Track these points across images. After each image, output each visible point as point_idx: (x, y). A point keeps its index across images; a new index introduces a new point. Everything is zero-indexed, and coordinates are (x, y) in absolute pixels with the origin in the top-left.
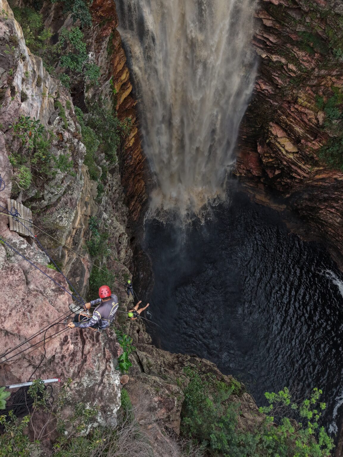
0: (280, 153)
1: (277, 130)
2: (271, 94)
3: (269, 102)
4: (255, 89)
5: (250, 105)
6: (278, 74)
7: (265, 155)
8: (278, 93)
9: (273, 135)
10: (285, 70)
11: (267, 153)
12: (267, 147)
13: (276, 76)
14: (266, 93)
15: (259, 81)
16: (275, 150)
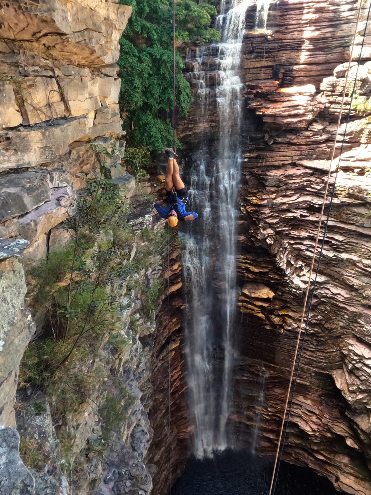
1: (362, 349)
2: (346, 298)
3: (345, 308)
4: (324, 295)
5: (319, 317)
6: (352, 274)
7: (350, 389)
8: (355, 296)
9: (357, 355)
10: (359, 268)
11: (353, 384)
12: (351, 377)
13: (349, 276)
14: (340, 298)
15: (329, 286)
16: (363, 378)
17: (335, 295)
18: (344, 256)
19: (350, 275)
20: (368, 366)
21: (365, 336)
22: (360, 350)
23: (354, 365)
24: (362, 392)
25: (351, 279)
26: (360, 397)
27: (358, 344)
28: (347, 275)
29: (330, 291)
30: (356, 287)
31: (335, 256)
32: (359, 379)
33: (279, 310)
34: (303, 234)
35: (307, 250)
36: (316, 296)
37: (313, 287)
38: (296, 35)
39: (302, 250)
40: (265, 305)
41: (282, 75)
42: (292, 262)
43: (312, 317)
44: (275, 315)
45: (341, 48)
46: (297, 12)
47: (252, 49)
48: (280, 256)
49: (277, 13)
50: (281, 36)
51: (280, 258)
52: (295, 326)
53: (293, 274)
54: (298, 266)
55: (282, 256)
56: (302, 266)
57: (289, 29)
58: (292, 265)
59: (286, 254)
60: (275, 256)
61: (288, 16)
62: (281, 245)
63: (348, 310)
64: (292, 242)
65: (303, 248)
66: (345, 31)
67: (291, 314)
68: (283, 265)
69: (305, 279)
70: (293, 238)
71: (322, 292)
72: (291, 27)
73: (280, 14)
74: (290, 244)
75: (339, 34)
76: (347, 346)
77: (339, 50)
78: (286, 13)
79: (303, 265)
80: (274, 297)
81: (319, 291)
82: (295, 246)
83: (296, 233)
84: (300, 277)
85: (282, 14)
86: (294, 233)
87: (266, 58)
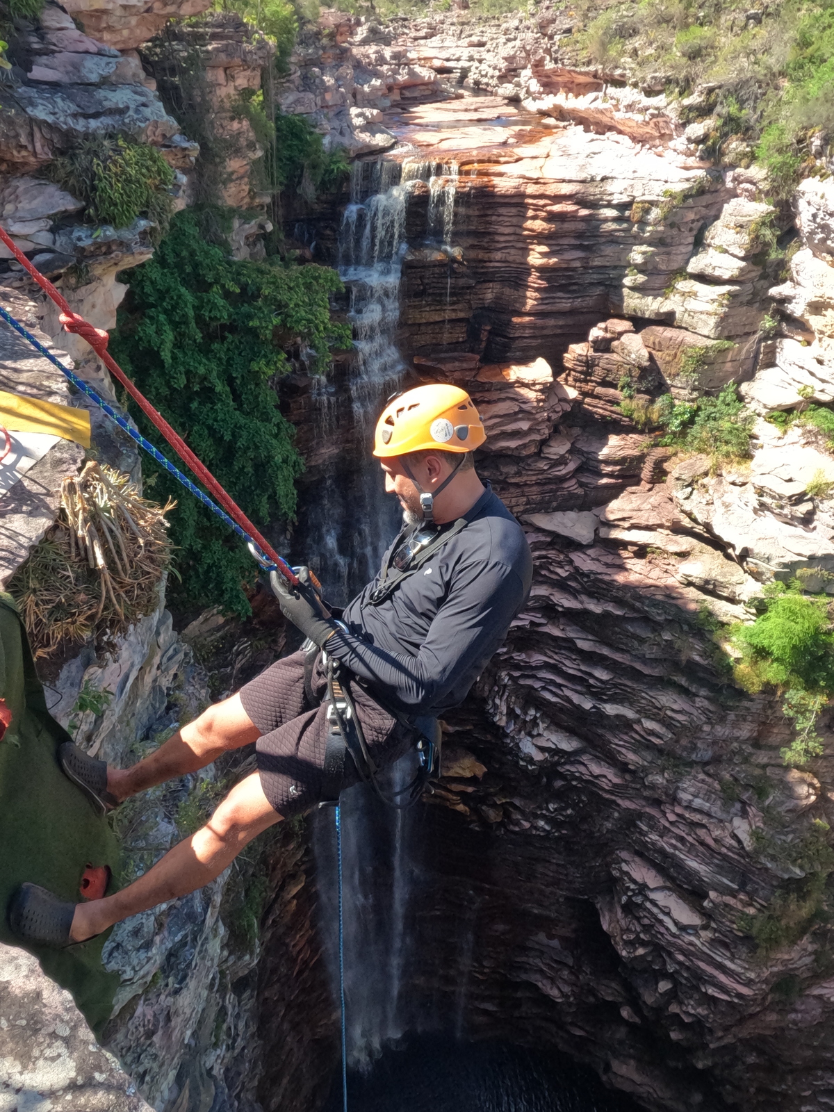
0: (662, 930)
1: (644, 871)
2: (615, 785)
3: (614, 802)
4: (577, 774)
5: (569, 811)
6: (625, 741)
7: (625, 937)
8: (631, 782)
9: (635, 882)
10: (637, 732)
11: (628, 930)
12: (626, 916)
13: (620, 746)
14: (604, 783)
15: (585, 758)
16: (646, 921)
17: (597, 777)
18: (610, 709)
19: (621, 743)
20: (654, 903)
21: (649, 849)
22: (641, 873)
23: (630, 897)
24: (643, 944)
25: (623, 750)
26: (641, 951)
27: (637, 859)
28: (616, 745)
29: (588, 769)
30: (631, 767)
31: (594, 707)
32: (639, 922)
33: (495, 794)
34: (537, 658)
35: (544, 688)
36: (562, 776)
37: (556, 758)
38: (513, 255)
39: (536, 690)
40: (470, 790)
41: (486, 333)
42: (518, 711)
43: (556, 810)
44: (488, 806)
45: (601, 288)
46: (514, 211)
47: (422, 288)
48: (493, 701)
49: (474, 212)
50: (481, 255)
51: (494, 703)
52: (526, 825)
53: (520, 731)
54: (528, 719)
55: (497, 701)
56: (535, 718)
57: (498, 242)
58: (518, 716)
59: (505, 697)
60: (485, 701)
61: (494, 218)
62: (496, 680)
63: (618, 805)
64: (516, 674)
65: (537, 685)
66: (608, 258)
67: (517, 802)
68: (500, 719)
69: (542, 742)
70: (517, 667)
71: (573, 769)
72: (502, 239)
73: (477, 213)
74: (511, 677)
75: (597, 262)
76: (620, 863)
77: (598, 291)
78: (489, 212)
79: (538, 715)
80: (485, 774)
81: (568, 767)
82: (522, 682)
83: (523, 656)
84: (532, 736)
85: (482, 213)
86: (519, 657)
87: (453, 303)
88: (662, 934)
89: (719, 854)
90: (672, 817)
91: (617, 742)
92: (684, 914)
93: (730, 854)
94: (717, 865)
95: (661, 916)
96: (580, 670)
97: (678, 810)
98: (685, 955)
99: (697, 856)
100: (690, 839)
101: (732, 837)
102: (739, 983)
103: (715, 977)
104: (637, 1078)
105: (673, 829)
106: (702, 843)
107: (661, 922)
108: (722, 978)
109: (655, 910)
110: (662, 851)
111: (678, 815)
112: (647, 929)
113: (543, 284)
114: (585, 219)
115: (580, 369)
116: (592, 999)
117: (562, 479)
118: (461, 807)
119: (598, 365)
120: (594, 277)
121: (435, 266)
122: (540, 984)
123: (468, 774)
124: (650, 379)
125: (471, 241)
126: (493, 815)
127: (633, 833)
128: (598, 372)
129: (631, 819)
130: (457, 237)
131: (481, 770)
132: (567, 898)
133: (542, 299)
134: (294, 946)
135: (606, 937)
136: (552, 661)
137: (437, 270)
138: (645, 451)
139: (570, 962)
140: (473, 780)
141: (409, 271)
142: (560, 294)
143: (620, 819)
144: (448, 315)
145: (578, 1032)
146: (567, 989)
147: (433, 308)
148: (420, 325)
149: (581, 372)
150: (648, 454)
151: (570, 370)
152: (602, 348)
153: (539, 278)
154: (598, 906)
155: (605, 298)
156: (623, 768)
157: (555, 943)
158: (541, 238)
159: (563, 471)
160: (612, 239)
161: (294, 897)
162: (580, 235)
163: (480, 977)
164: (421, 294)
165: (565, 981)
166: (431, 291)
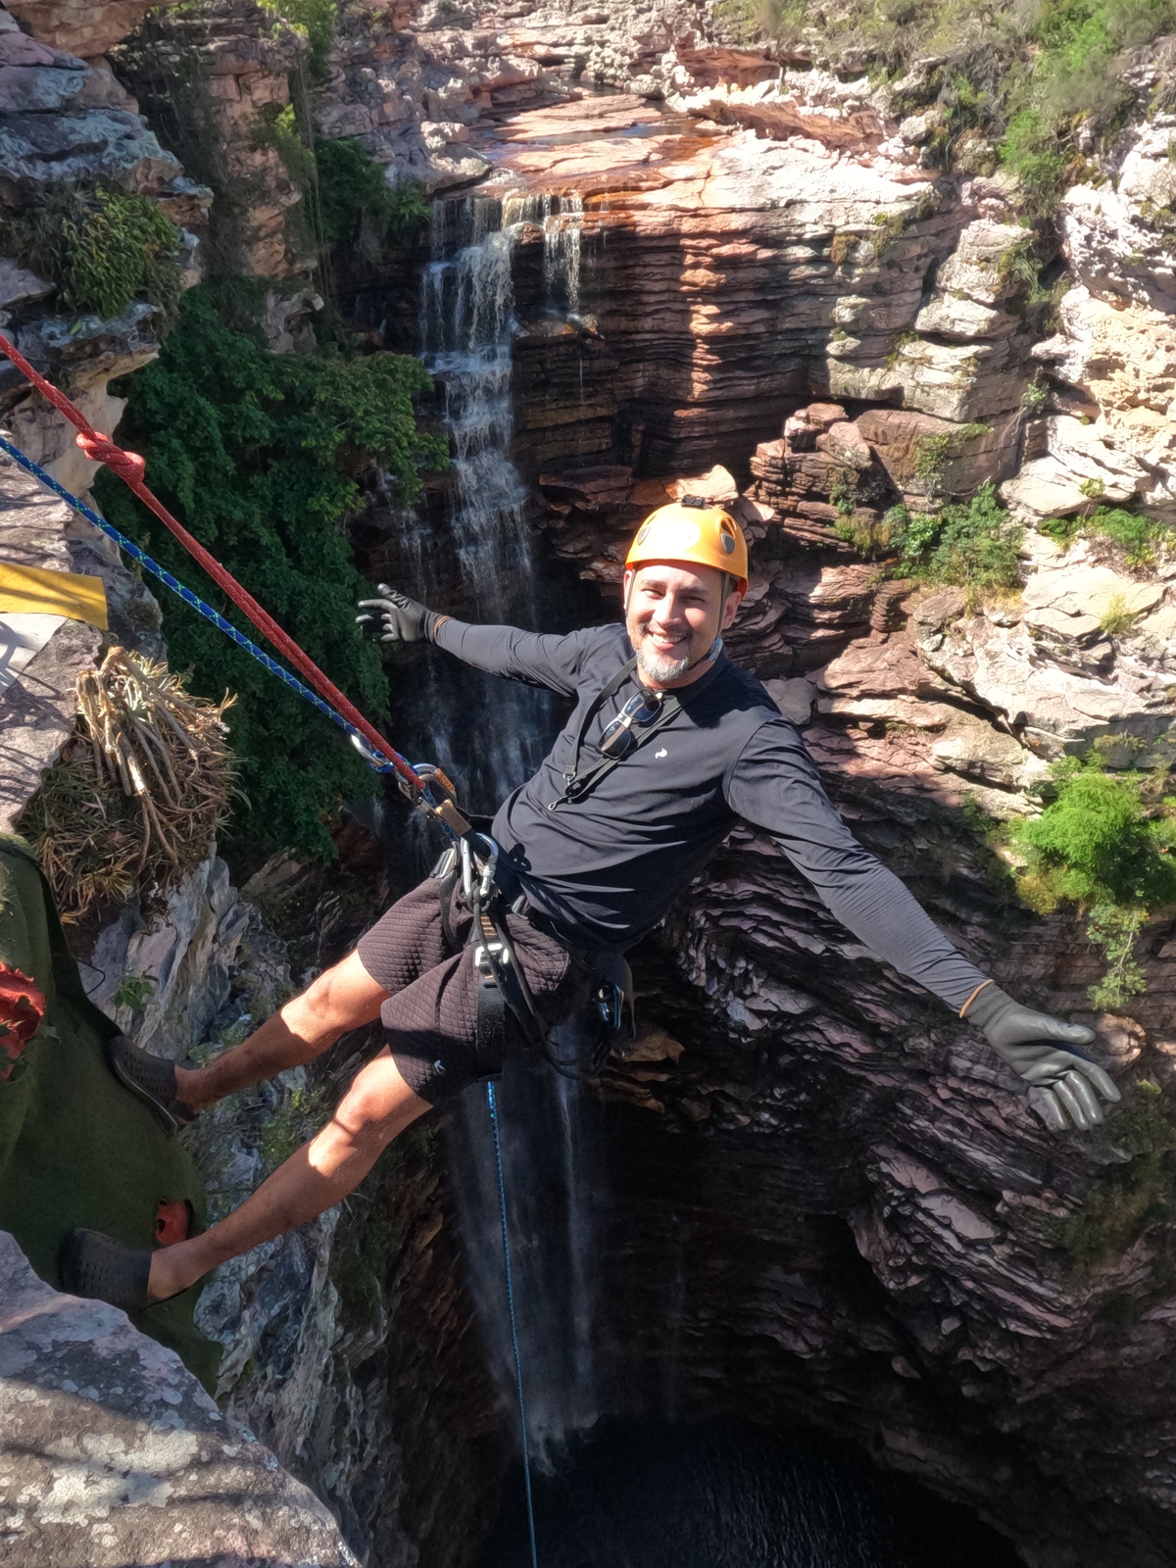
0: (942, 1249)
1: (912, 1170)
2: (863, 1056)
3: (863, 1079)
4: (810, 1045)
5: (803, 1097)
6: (872, 994)
7: (891, 1263)
8: (886, 1049)
9: (900, 1187)
10: (889, 980)
11: (895, 1253)
12: (891, 1235)
14: (848, 1054)
15: (819, 1022)
16: (919, 1239)
17: (838, 1046)
18: (849, 952)
19: (868, 997)
20: (927, 1213)
21: (916, 1140)
22: (907, 1174)
23: (894, 1208)
24: (917, 1270)
25: (872, 1007)
27: (901, 1155)
28: (861, 999)
29: (824, 1036)
30: (886, 1030)
31: (827, 950)
32: (909, 1241)
33: (699, 1082)
34: (744, 889)
35: (756, 929)
36: (790, 1049)
37: (780, 1024)
38: (670, 321)
39: (745, 932)
40: (663, 1078)
41: (639, 436)
42: (722, 964)
43: (783, 1096)
44: (690, 1098)
45: (797, 360)
46: (665, 258)
47: (543, 376)
48: (687, 952)
49: (609, 263)
50: (624, 324)
51: (688, 956)
53: (726, 993)
54: (736, 973)
55: (692, 952)
56: (747, 971)
57: (647, 304)
58: (722, 971)
59: (702, 946)
60: (675, 953)
61: (638, 270)
62: (688, 923)
63: (870, 1083)
64: (716, 912)
65: (746, 925)
68: (698, 977)
69: (758, 1005)
70: (716, 902)
71: (804, 1038)
72: (652, 299)
73: (612, 264)
74: (709, 917)
76: (878, 1163)
78: (631, 262)
79: (750, 967)
80: (683, 1055)
81: (796, 1036)
82: (724, 923)
83: (724, 887)
84: (745, 998)
85: (620, 264)
86: (718, 888)
87: (589, 396)
88: (942, 1255)
89: (1013, 1138)
90: (945, 1094)
91: (863, 997)
92: (972, 1226)
93: (1027, 1137)
94: (1012, 1155)
95: (939, 1230)
96: (804, 901)
97: (953, 1083)
98: (974, 1280)
99: (983, 1144)
100: (971, 1121)
101: (1030, 1115)
102: (1050, 1311)
103: (1018, 1307)
104: (921, 1454)
105: (949, 1110)
106: (988, 1126)
107: (939, 1238)
108: (1028, 1308)
109: (930, 1223)
110: (934, 1142)
111: (952, 1090)
112: (920, 1249)
113: (715, 360)
114: (767, 263)
115: (774, 477)
116: (852, 1352)
117: (762, 635)
118: (652, 1103)
119: (799, 471)
120: (784, 346)
121: (559, 344)
122: (778, 1337)
123: (659, 1057)
124: (874, 484)
125: (608, 305)
126: (698, 1111)
127: (893, 1120)
128: (801, 479)
129: (888, 1102)
130: (588, 300)
131: (676, 1049)
132: (807, 1217)
133: (714, 382)
134: (434, 1314)
135: (866, 1265)
136: (764, 891)
137: (562, 350)
138: (874, 587)
139: (819, 1303)
140: (666, 1065)
141: (524, 353)
142: (740, 373)
143: (874, 1101)
144: (584, 413)
145: (838, 1398)
146: (817, 1341)
147: (561, 404)
148: (545, 429)
149: (777, 482)
150: (878, 591)
151: (761, 479)
152: (803, 445)
153: (708, 352)
154: (852, 1224)
155: (803, 375)
156: (872, 1031)
157: (797, 1279)
158: (707, 294)
159: (762, 623)
160: (807, 290)
161: (428, 1246)
162: (761, 287)
163: (697, 1334)
164: (543, 385)
165: (813, 1330)
166: (556, 380)
